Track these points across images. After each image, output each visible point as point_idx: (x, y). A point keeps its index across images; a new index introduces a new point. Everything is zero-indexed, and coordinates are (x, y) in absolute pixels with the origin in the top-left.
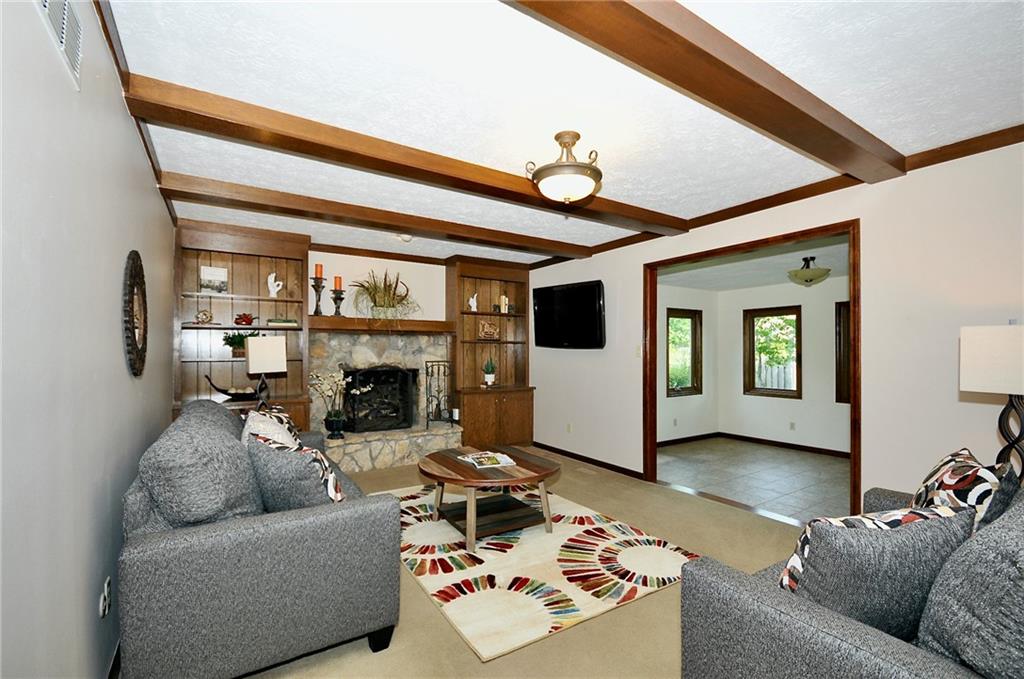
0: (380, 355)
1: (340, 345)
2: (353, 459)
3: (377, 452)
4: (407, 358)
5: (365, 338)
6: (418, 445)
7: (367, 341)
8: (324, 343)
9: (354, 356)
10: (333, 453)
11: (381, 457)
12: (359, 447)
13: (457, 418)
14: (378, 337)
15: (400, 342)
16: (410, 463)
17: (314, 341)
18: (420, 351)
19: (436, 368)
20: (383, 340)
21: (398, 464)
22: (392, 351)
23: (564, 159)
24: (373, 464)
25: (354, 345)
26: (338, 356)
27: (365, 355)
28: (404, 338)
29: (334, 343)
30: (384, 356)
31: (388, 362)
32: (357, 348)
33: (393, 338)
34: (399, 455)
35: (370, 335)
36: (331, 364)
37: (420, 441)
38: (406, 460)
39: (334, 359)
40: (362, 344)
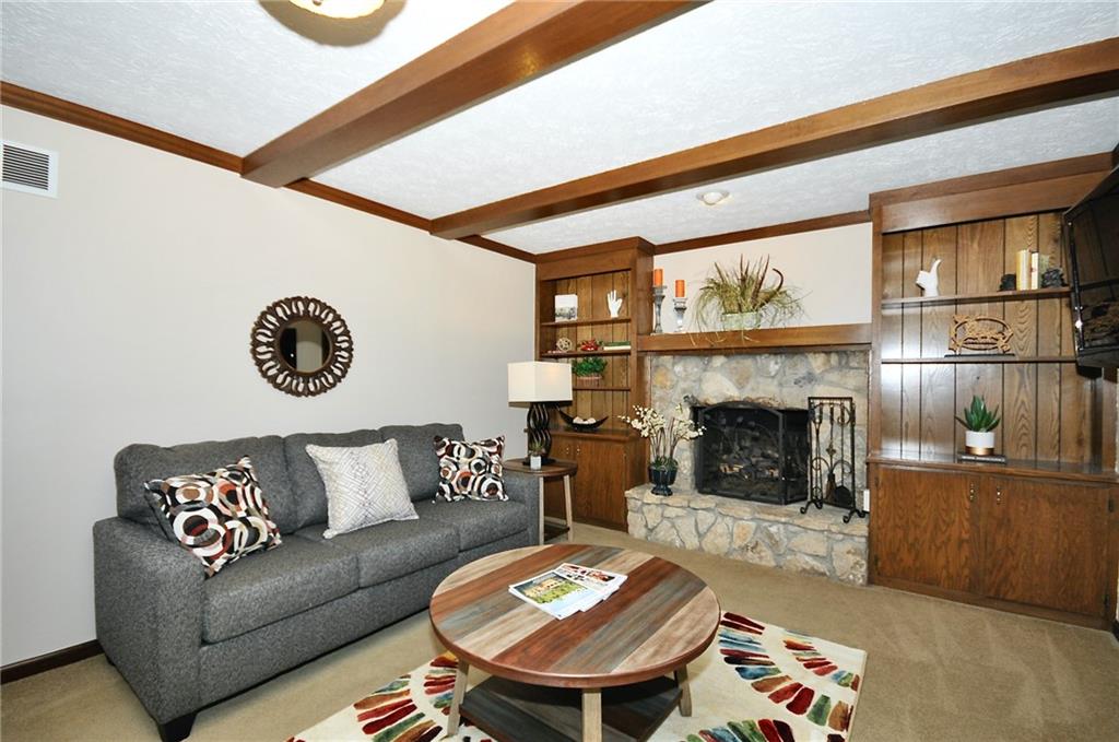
0: (740, 386)
1: (685, 371)
2: (673, 526)
3: (706, 527)
4: (785, 390)
5: (719, 361)
6: (770, 536)
7: (722, 365)
8: (668, 370)
9: (704, 387)
10: (649, 511)
11: (710, 536)
12: (680, 512)
13: (867, 508)
14: (739, 358)
15: (773, 364)
16: (756, 561)
17: (657, 367)
18: (810, 378)
19: (826, 410)
20: (747, 363)
21: (737, 556)
22: (761, 380)
24: (700, 542)
25: (705, 370)
26: (682, 385)
27: (720, 384)
28: (779, 359)
29: (678, 368)
30: (749, 387)
31: (753, 396)
32: (708, 374)
33: (762, 360)
34: (738, 543)
35: (727, 355)
36: (676, 396)
37: (773, 529)
38: (750, 553)
39: (679, 390)
40: (715, 370)
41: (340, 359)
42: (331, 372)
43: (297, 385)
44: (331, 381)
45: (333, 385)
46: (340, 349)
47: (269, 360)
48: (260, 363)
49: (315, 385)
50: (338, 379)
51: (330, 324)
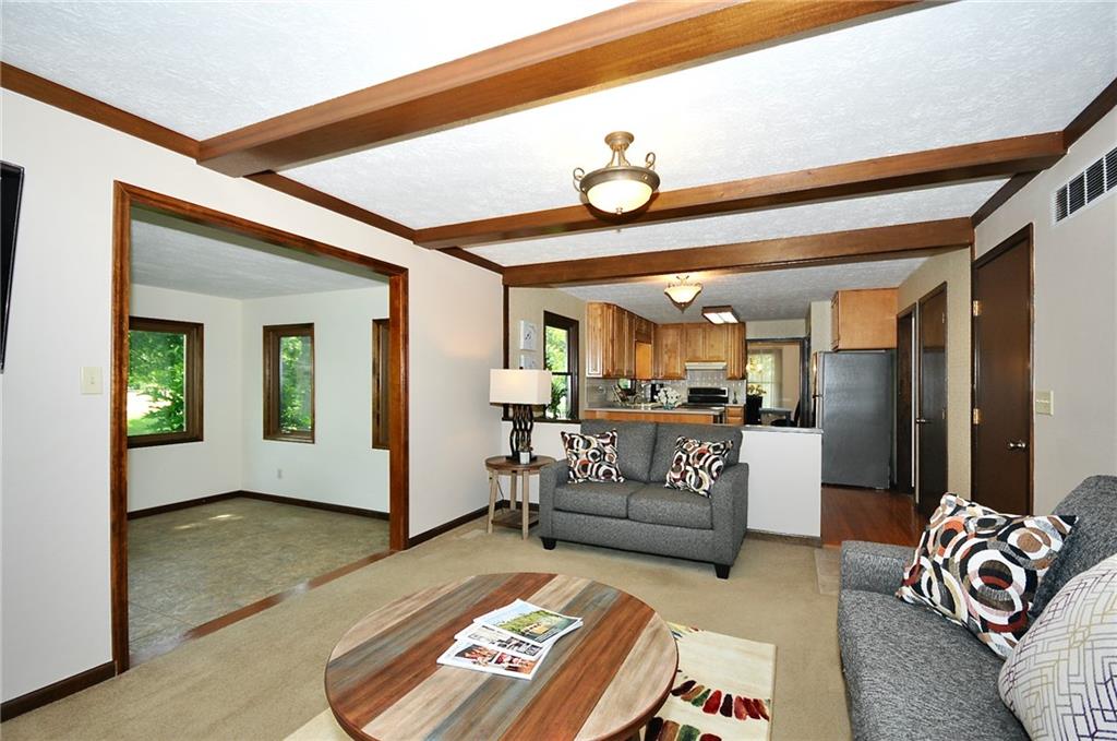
23: (616, 163)
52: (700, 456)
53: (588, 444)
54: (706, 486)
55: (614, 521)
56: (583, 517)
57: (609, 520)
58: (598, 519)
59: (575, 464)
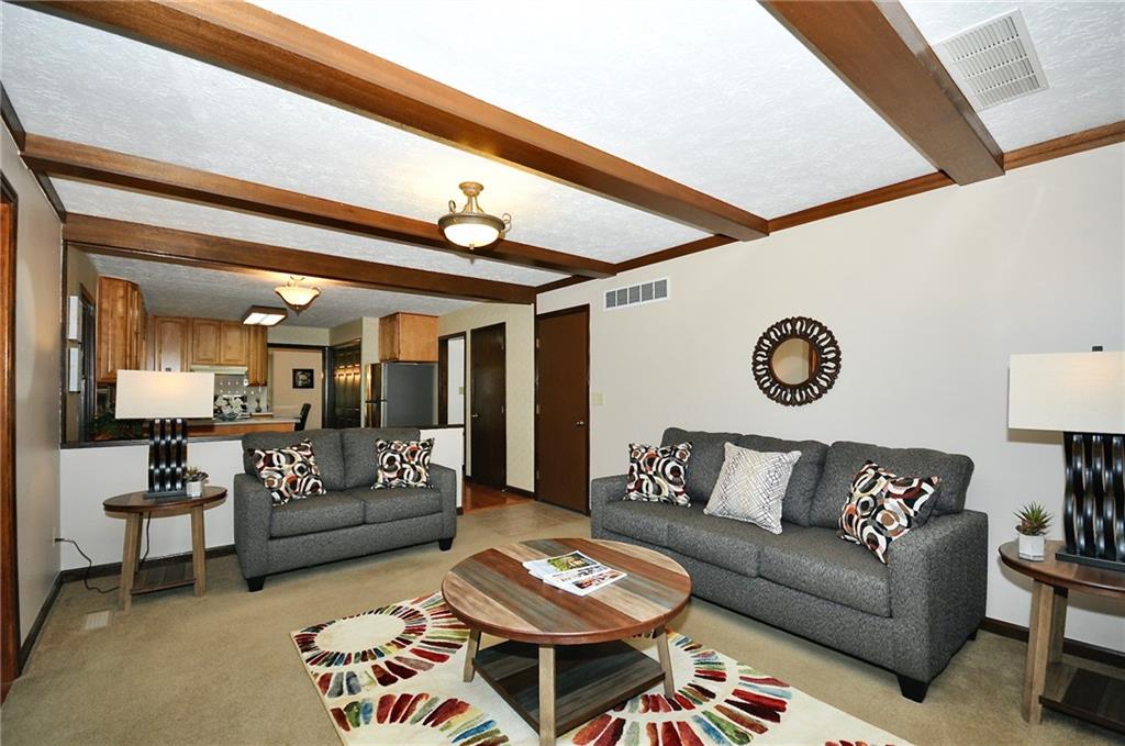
41: (826, 370)
42: (817, 383)
43: (786, 395)
44: (817, 391)
45: (819, 396)
46: (826, 360)
47: (765, 375)
48: (758, 378)
49: (801, 395)
50: (823, 390)
51: (816, 337)
52: (413, 453)
53: (291, 459)
54: (424, 479)
55: (351, 531)
56: (312, 536)
57: (345, 531)
58: (331, 533)
59: (280, 482)
